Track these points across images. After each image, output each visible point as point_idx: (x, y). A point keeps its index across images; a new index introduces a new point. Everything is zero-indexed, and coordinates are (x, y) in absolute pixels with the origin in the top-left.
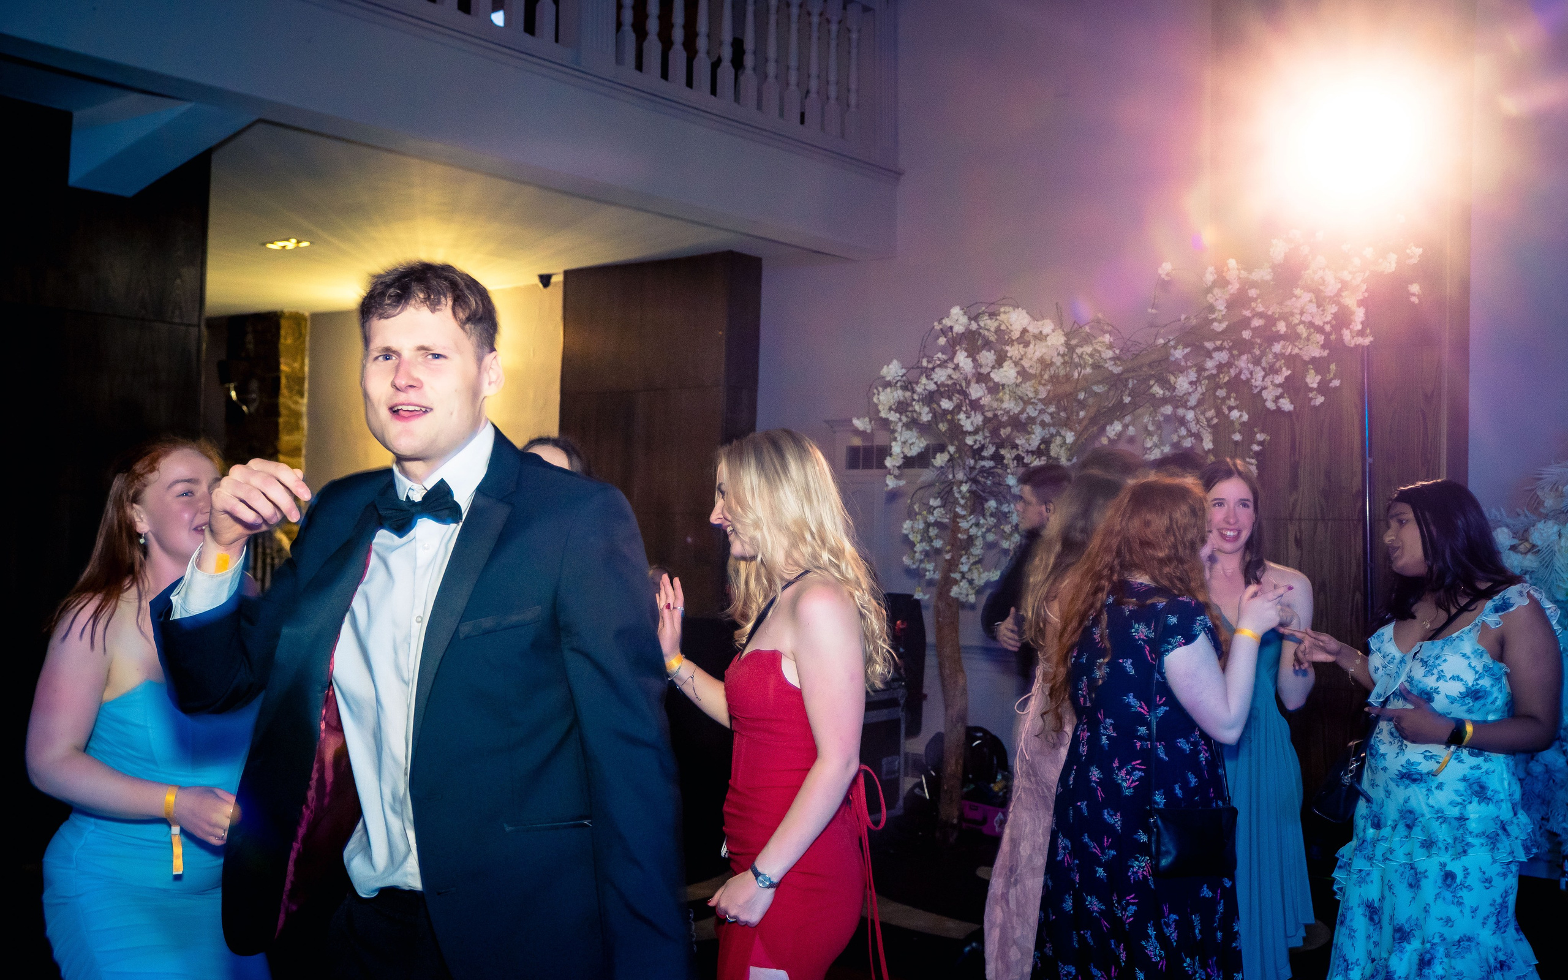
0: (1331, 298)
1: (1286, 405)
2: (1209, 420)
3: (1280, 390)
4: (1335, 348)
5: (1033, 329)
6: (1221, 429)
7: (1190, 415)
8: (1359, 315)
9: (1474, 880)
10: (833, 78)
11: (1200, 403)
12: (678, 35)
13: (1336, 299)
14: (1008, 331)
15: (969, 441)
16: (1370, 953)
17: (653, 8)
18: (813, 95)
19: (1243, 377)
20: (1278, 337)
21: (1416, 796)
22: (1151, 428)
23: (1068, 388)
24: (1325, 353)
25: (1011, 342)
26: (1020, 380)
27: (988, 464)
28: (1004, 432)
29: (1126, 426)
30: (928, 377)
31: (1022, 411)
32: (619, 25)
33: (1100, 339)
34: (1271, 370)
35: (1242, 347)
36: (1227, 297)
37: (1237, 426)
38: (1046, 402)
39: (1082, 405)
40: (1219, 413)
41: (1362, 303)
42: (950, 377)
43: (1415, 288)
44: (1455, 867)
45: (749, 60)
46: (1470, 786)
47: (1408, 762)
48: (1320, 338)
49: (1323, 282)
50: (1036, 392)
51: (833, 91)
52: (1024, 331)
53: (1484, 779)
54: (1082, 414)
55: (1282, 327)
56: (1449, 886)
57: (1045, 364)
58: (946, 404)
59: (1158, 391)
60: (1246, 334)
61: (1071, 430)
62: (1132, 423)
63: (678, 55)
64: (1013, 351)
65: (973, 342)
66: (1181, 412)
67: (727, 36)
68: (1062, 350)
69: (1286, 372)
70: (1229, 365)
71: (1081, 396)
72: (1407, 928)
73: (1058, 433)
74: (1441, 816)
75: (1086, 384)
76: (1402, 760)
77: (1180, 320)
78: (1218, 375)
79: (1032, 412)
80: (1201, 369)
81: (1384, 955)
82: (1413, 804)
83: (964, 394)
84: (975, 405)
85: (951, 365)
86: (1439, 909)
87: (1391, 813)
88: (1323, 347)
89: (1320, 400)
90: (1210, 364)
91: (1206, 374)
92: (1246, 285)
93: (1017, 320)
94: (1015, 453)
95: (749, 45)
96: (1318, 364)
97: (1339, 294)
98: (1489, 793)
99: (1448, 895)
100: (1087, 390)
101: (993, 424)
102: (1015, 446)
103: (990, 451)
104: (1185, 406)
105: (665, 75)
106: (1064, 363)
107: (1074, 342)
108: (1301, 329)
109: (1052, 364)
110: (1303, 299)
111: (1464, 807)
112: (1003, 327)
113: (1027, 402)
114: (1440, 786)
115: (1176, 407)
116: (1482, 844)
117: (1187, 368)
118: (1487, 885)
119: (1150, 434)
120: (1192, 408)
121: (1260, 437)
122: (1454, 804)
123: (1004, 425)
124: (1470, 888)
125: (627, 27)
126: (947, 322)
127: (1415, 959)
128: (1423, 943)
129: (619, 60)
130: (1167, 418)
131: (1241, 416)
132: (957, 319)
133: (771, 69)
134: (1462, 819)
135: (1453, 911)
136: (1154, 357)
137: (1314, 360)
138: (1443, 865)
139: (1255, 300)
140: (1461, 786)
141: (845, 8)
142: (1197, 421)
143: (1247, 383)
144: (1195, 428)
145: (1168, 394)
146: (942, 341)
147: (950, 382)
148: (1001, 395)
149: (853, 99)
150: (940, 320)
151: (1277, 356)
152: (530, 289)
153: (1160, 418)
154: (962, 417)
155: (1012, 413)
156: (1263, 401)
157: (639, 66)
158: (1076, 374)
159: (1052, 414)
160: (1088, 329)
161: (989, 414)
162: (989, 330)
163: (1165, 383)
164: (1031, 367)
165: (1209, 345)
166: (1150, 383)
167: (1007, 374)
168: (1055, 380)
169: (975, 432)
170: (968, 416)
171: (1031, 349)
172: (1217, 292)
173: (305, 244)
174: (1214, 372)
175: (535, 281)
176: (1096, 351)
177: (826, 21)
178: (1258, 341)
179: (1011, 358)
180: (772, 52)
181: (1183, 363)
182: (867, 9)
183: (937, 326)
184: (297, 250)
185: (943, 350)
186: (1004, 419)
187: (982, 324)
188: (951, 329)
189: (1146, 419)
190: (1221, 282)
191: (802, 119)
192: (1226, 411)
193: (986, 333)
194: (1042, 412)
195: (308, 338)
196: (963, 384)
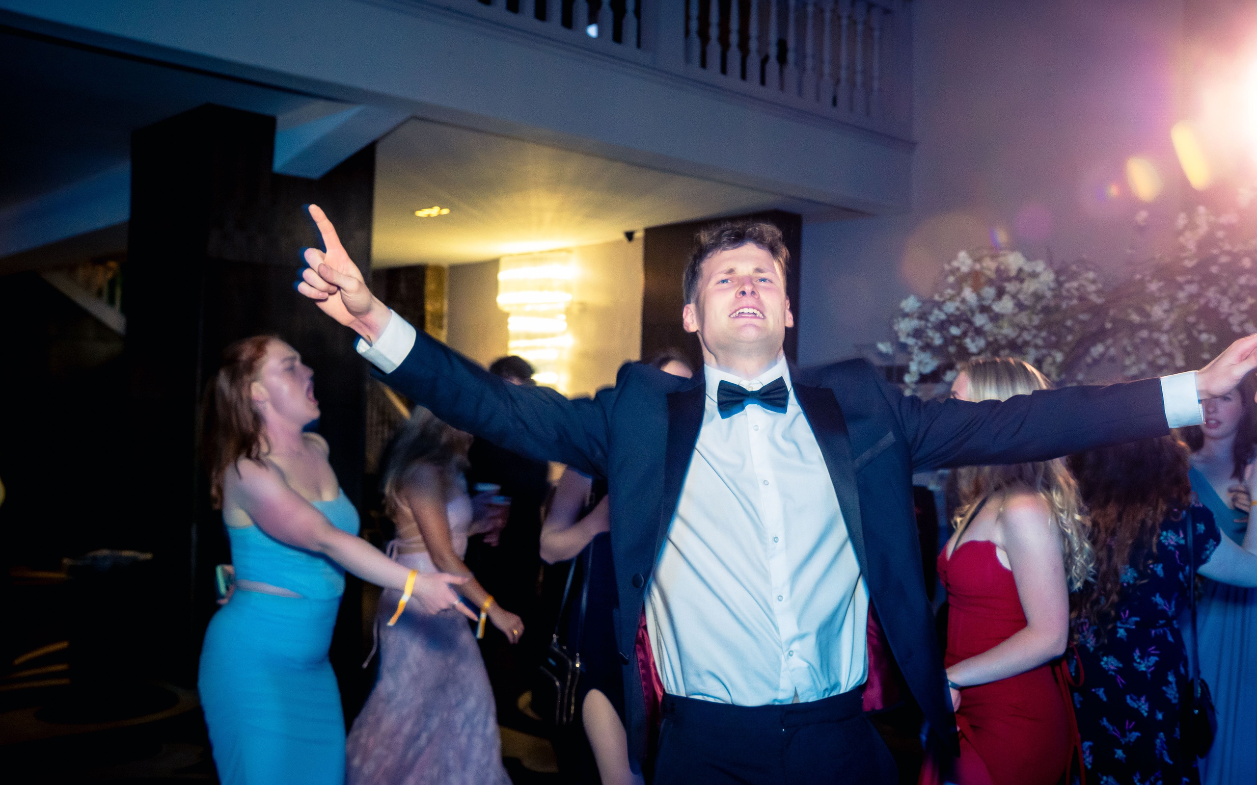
1: (1250, 328)
2: (1181, 342)
3: (1244, 317)
5: (1028, 268)
6: (1193, 348)
7: (1164, 338)
10: (859, 67)
11: (1173, 327)
12: (734, 38)
14: (1007, 270)
18: (843, 83)
19: (1211, 305)
20: (1243, 271)
22: (1129, 349)
23: (1057, 316)
25: (1009, 279)
26: (1016, 310)
29: (1107, 348)
30: (940, 309)
31: (1019, 336)
32: (687, 32)
33: (1085, 275)
34: (1237, 299)
35: (1210, 280)
36: (1196, 238)
37: (1206, 348)
38: (1039, 328)
39: (1070, 330)
40: (1190, 336)
42: (958, 308)
45: (791, 56)
50: (1030, 320)
51: (859, 79)
52: (1020, 270)
54: (1070, 338)
55: (1246, 263)
57: (1037, 297)
58: (955, 331)
59: (1136, 318)
60: (1214, 269)
61: (1061, 350)
62: (1113, 345)
64: (1010, 287)
65: (977, 280)
66: (1156, 335)
67: (773, 37)
68: (1053, 285)
69: (1251, 301)
70: (1199, 295)
71: (1069, 323)
73: (1049, 354)
75: (1072, 313)
77: (1155, 259)
78: (1188, 304)
79: (1027, 336)
80: (1173, 299)
83: (970, 322)
84: (979, 332)
85: (958, 299)
90: (1182, 295)
91: (1178, 303)
92: (1214, 227)
93: (1014, 261)
95: (791, 44)
100: (1074, 318)
101: (993, 346)
104: (1159, 329)
105: (724, 70)
106: (1054, 297)
107: (1062, 278)
109: (1043, 297)
112: (1002, 267)
113: (1023, 329)
115: (1151, 332)
117: (1161, 298)
119: (1128, 354)
120: (1167, 332)
123: (1000, 347)
125: (694, 34)
126: (955, 264)
129: (688, 60)
130: (1144, 341)
131: (1210, 339)
132: (963, 262)
133: (809, 63)
136: (1132, 290)
139: (1222, 240)
141: (868, 11)
142: (1170, 343)
143: (1215, 311)
144: (1167, 349)
145: (1144, 320)
146: (951, 279)
147: (958, 313)
148: (1000, 323)
149: (876, 85)
150: (949, 262)
151: (1242, 287)
152: (617, 243)
153: (1137, 340)
154: (968, 341)
155: (1010, 338)
156: (1230, 325)
157: (704, 64)
158: (1064, 305)
159: (1044, 339)
160: (1074, 268)
161: (991, 339)
162: (990, 270)
163: (1141, 311)
164: (1026, 299)
165: (1180, 279)
166: (1130, 311)
167: (1005, 306)
168: (1046, 310)
169: (979, 353)
170: (973, 341)
171: (1026, 285)
172: (1188, 234)
173: (445, 211)
174: (1185, 301)
175: (622, 237)
176: (1082, 286)
177: (853, 22)
178: (1225, 274)
179: (1008, 293)
180: (809, 49)
181: (1157, 295)
182: (887, 12)
183: (947, 267)
184: (440, 216)
185: (952, 286)
186: (1004, 342)
187: (984, 265)
188: (958, 269)
189: (1125, 342)
190: (1191, 225)
191: (835, 102)
192: (1195, 333)
193: (988, 272)
194: (1035, 336)
195: (446, 284)
196: (969, 314)
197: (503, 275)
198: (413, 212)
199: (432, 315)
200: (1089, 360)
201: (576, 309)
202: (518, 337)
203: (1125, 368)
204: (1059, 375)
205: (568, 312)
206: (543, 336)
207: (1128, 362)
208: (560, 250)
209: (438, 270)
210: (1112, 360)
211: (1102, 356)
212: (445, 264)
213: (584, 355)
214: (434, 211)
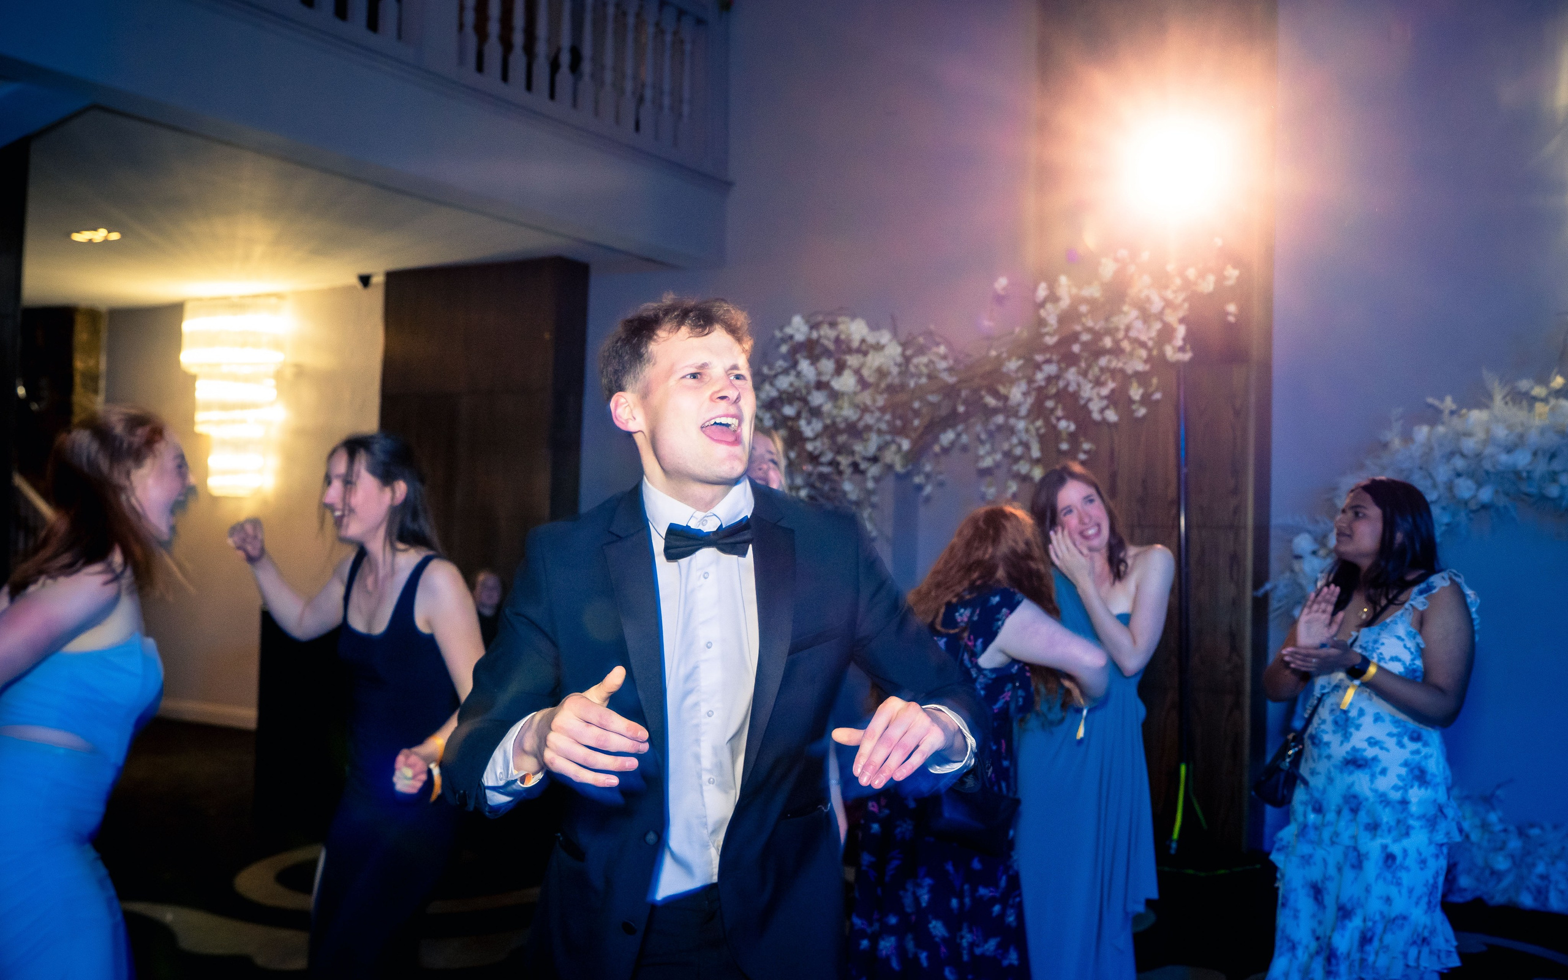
0: (1155, 315)
1: (1112, 416)
2: (1038, 429)
3: (1105, 403)
4: (1158, 362)
5: (871, 339)
6: (1050, 437)
7: (1021, 425)
8: (1181, 331)
9: (1411, 861)
10: (667, 87)
11: (1030, 412)
12: (518, 38)
13: (1159, 316)
14: (849, 341)
15: (810, 447)
16: (1314, 931)
17: (495, 9)
18: (648, 104)
19: (1071, 389)
20: (1104, 352)
21: (1361, 782)
22: (983, 436)
23: (902, 397)
24: (1147, 367)
25: (850, 351)
26: (859, 388)
27: (825, 470)
28: (842, 439)
29: (959, 435)
30: (772, 384)
31: (860, 419)
32: (461, 26)
33: (935, 349)
34: (1098, 383)
35: (1070, 360)
36: (1058, 312)
37: (1064, 435)
38: (883, 410)
39: (917, 413)
40: (1047, 422)
41: (1182, 321)
42: (791, 385)
43: (1232, 308)
44: (1395, 849)
45: (586, 67)
46: (1411, 771)
47: (1354, 749)
48: (1143, 353)
49: (1148, 300)
50: (874, 401)
51: (667, 101)
52: (863, 341)
53: (1423, 763)
54: (916, 422)
55: (1108, 342)
56: (1389, 867)
57: (881, 373)
58: (789, 411)
59: (991, 401)
60: (1076, 348)
61: (907, 437)
62: (966, 430)
63: (518, 58)
64: (853, 360)
65: (812, 349)
66: (1012, 421)
67: (566, 42)
68: (899, 360)
69: (1111, 385)
70: (1058, 377)
71: (916, 405)
72: (1349, 906)
73: (893, 441)
74: (1384, 799)
75: (920, 393)
76: (1348, 747)
77: (1012, 333)
78: (1046, 387)
79: (869, 419)
80: (1031, 381)
81: (1328, 933)
82: (1357, 789)
83: (805, 401)
84: (816, 412)
85: (793, 373)
86: (1379, 889)
87: (1334, 798)
88: (1146, 362)
89: (1142, 412)
90: (1040, 377)
91: (1035, 385)
92: (1077, 301)
93: (857, 330)
94: (850, 460)
95: (587, 51)
96: (1141, 378)
97: (1162, 312)
98: (1429, 777)
99: (1389, 876)
100: (922, 399)
101: (831, 431)
102: (853, 453)
103: (828, 457)
104: (1016, 414)
105: (505, 77)
106: (900, 373)
107: (909, 352)
108: (1126, 345)
109: (888, 373)
110: (1129, 315)
111: (1406, 791)
112: (843, 337)
113: (865, 409)
114: (1384, 772)
115: (1007, 417)
116: (1421, 827)
117: (1018, 379)
118: (1422, 866)
119: (982, 442)
120: (1023, 418)
121: (1086, 446)
122: (1396, 788)
123: (840, 432)
124: (1407, 869)
125: (469, 29)
126: (789, 331)
127: (1357, 936)
128: (1364, 920)
129: (462, 60)
130: (1000, 428)
131: (1068, 426)
132: (798, 328)
133: (608, 76)
134: (1404, 802)
135: (1393, 891)
136: (988, 368)
137: (1137, 375)
138: (1385, 847)
139: (1085, 315)
140: (1403, 771)
141: (679, 19)
142: (1027, 431)
143: (1075, 396)
144: (1025, 437)
145: (1000, 404)
146: (784, 349)
147: (791, 390)
148: (840, 402)
149: (686, 109)
150: (781, 329)
151: (1103, 370)
152: (348, 290)
153: (992, 427)
154: (803, 423)
155: (850, 421)
156: (1089, 412)
157: (480, 67)
158: (912, 384)
159: (888, 422)
160: (921, 340)
161: (828, 421)
162: (828, 339)
163: (996, 394)
164: (870, 376)
165: (1039, 358)
166: (983, 393)
167: (846, 382)
168: (891, 389)
169: (815, 439)
170: (809, 423)
171: (870, 357)
172: (1049, 306)
173: (115, 236)
174: (1043, 383)
175: (354, 281)
176: (931, 362)
177: (660, 31)
178: (1085, 354)
179: (850, 367)
180: (609, 59)
181: (1013, 375)
182: (700, 22)
183: (778, 334)
184: (106, 242)
185: (784, 357)
186: (842, 426)
187: (822, 333)
188: (791, 337)
189: (979, 428)
190: (1053, 298)
191: (637, 127)
192: (1054, 421)
193: (826, 342)
194: (879, 420)
195: (104, 335)
196: (804, 392)
197: (189, 325)
198: (69, 235)
199: (84, 374)
200: (937, 448)
201: (289, 373)
202: (208, 407)
203: (978, 458)
204: (904, 466)
205: (278, 376)
206: (243, 406)
207: (982, 451)
208: (269, 295)
209: (93, 315)
210: (965, 449)
211: (953, 444)
212: (103, 307)
213: (300, 432)
214: (100, 235)
